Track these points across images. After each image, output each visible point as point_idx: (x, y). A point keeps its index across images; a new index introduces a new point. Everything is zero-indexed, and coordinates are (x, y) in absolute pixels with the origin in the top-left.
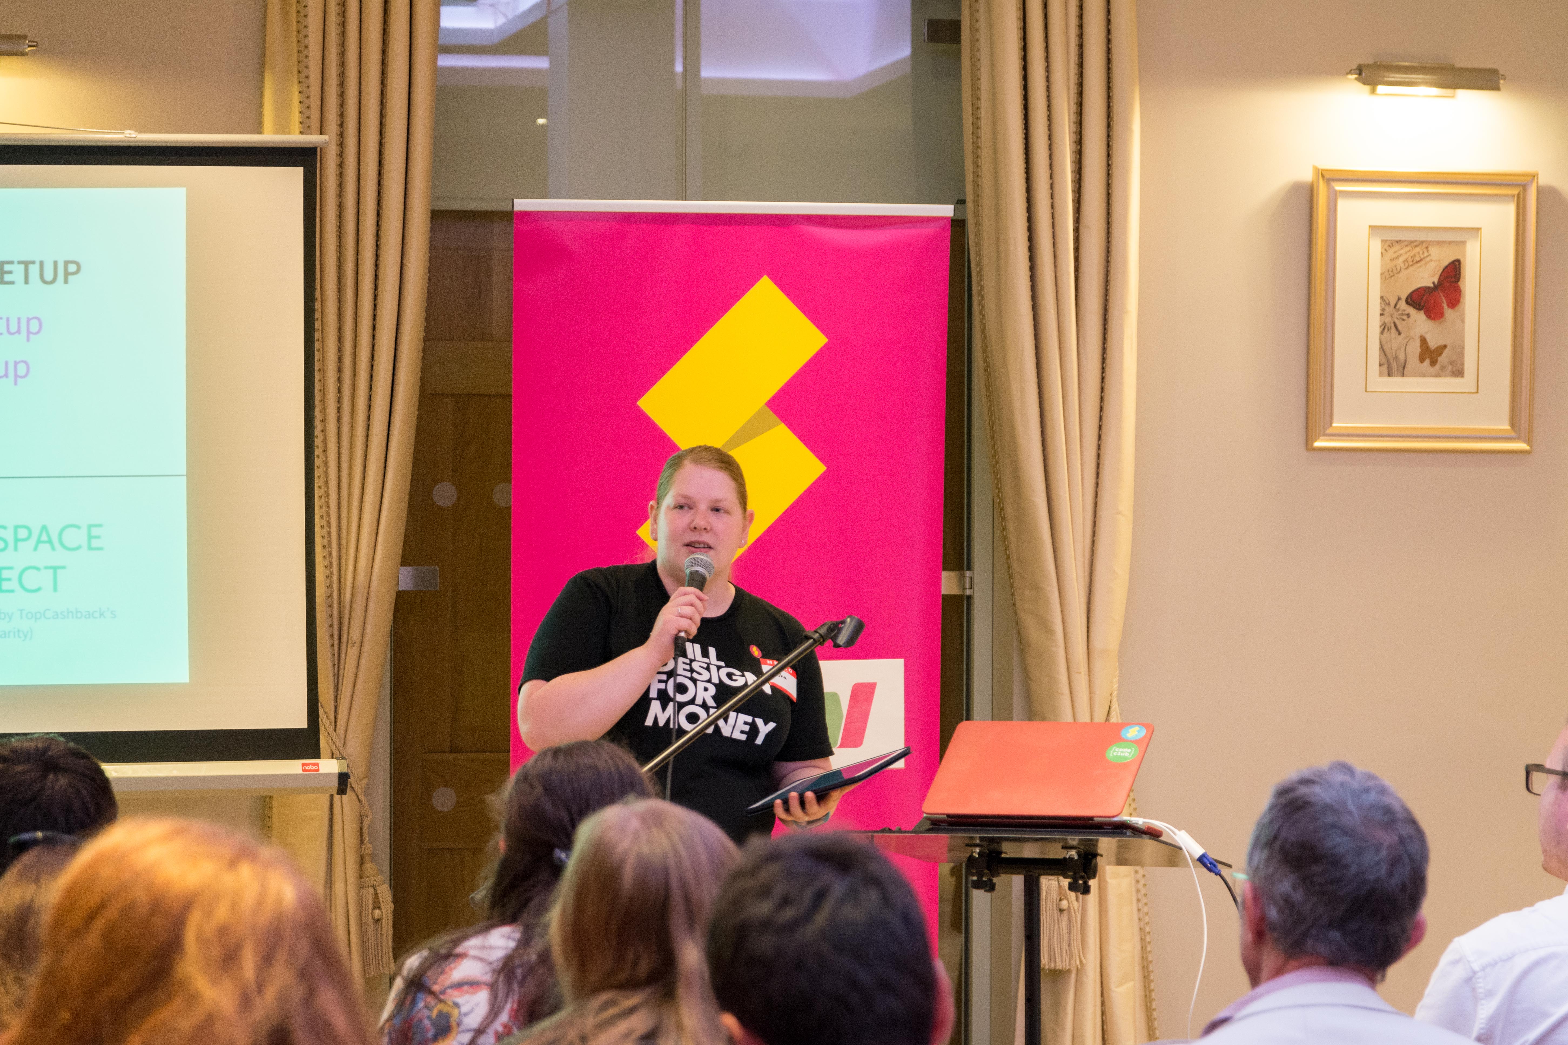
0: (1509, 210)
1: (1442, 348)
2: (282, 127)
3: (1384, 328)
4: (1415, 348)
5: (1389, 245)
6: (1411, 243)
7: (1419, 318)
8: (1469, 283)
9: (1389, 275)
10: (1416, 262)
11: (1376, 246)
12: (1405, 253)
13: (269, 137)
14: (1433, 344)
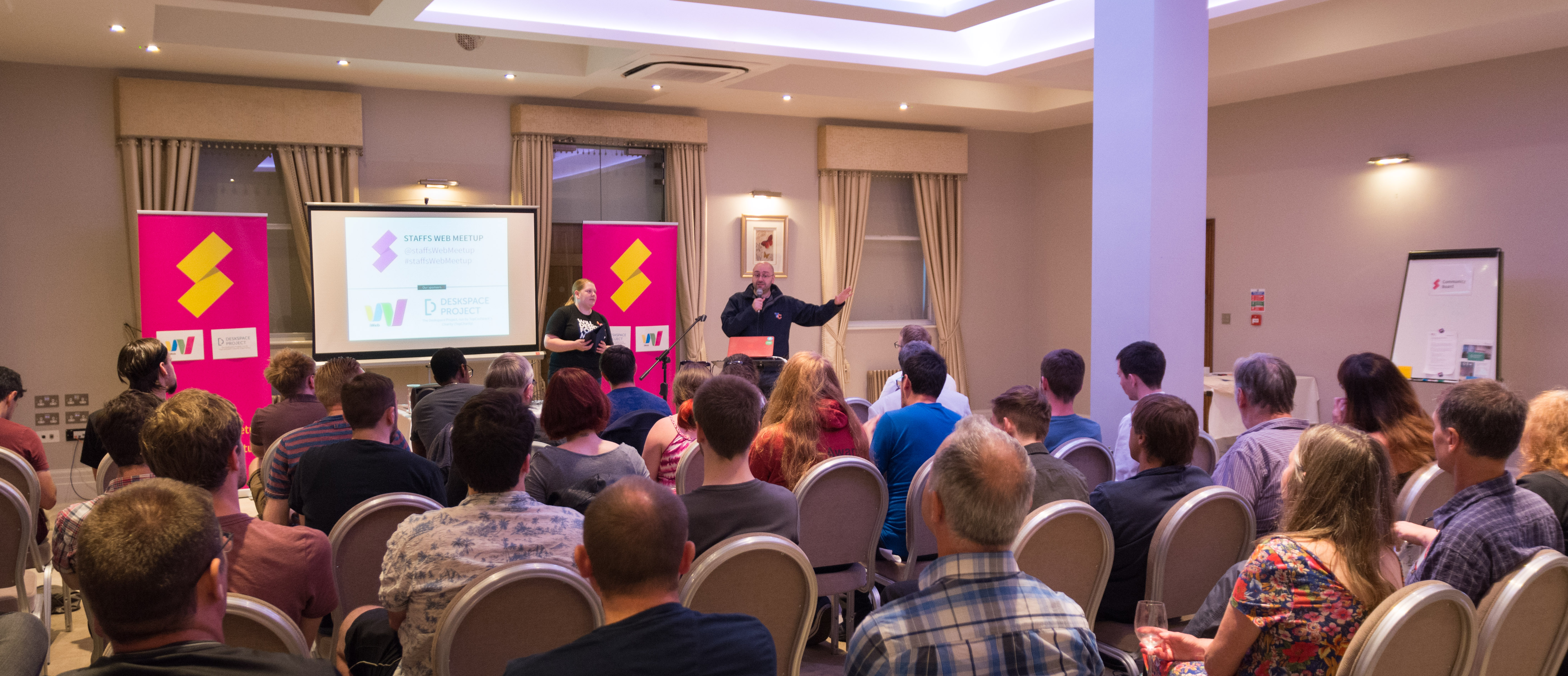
0: (783, 223)
1: (768, 255)
2: (516, 203)
3: (757, 250)
4: (763, 255)
5: (758, 231)
6: (762, 231)
7: (764, 248)
8: (774, 240)
9: (758, 238)
10: (763, 235)
11: (755, 232)
12: (761, 234)
13: (513, 206)
14: (767, 253)
